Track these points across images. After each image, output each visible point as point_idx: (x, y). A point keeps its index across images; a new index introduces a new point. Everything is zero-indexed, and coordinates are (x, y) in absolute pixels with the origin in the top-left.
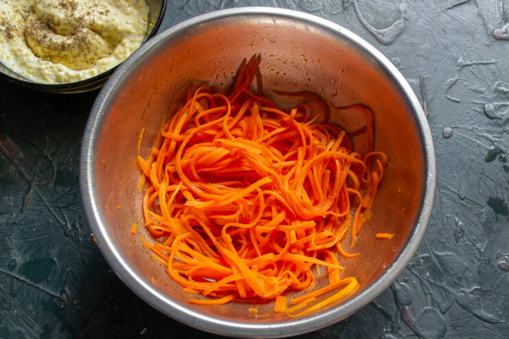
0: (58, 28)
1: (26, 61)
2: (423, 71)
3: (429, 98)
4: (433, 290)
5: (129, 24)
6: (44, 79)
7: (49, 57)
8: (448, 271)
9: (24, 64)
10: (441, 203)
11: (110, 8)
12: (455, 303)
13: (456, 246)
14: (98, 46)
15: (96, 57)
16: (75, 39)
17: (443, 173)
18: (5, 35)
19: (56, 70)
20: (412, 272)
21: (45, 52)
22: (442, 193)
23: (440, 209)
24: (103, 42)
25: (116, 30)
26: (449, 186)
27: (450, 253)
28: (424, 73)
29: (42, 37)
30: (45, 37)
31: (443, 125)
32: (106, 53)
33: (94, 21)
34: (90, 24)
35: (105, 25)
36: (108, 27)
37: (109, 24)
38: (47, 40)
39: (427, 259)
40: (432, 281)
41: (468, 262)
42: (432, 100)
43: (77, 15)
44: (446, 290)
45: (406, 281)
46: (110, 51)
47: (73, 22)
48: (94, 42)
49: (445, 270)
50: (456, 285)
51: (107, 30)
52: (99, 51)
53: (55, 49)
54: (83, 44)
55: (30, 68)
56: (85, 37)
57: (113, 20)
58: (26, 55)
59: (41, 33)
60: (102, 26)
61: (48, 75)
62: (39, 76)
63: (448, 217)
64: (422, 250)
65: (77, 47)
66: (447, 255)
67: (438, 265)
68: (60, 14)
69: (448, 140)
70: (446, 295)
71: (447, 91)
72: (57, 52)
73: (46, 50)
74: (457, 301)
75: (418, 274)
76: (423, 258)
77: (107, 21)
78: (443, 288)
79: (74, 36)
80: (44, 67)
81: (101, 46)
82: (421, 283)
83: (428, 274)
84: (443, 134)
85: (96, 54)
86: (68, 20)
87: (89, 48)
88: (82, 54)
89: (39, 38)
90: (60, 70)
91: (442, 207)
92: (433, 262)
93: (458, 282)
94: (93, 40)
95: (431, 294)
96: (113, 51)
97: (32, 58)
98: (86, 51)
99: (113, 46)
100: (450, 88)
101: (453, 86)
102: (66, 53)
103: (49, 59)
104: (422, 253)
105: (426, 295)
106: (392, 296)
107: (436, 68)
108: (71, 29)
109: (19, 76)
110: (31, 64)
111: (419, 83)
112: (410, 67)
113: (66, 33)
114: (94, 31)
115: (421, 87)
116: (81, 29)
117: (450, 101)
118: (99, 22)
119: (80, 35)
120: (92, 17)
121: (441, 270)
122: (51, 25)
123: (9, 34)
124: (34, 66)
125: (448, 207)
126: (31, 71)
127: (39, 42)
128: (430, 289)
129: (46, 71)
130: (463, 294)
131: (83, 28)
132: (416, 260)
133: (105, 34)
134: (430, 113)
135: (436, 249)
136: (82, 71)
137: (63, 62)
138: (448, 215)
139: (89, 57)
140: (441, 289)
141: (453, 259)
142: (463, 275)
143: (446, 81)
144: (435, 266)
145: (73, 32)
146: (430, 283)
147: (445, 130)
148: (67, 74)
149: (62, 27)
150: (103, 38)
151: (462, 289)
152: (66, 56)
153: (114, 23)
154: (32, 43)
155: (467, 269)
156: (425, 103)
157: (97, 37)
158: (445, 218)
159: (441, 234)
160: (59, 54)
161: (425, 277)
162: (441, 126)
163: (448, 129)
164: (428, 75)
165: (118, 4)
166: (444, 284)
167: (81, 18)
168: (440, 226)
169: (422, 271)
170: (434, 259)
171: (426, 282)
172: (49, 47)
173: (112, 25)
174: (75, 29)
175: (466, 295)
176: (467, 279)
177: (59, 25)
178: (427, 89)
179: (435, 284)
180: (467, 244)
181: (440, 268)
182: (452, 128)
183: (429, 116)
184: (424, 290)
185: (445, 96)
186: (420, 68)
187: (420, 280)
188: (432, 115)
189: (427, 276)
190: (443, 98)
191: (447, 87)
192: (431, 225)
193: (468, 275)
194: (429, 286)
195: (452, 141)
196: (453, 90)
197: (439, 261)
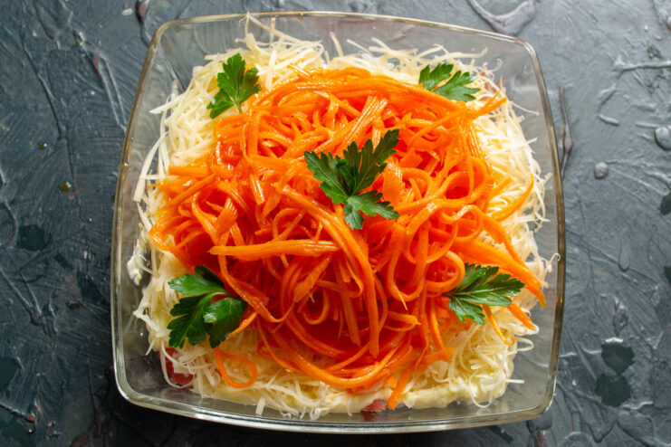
2: (564, 78)
3: (573, 118)
4: (582, 406)
10: (593, 276)
12: (616, 427)
17: (596, 232)
22: (594, 261)
23: (591, 285)
26: (604, 252)
28: (565, 81)
31: (594, 159)
39: (572, 361)
40: (580, 392)
42: (577, 121)
44: (602, 407)
63: (603, 297)
64: (565, 346)
67: (590, 369)
69: (602, 182)
70: (602, 415)
71: (600, 109)
74: (619, 424)
75: (559, 383)
76: (567, 359)
78: (597, 403)
82: (565, 396)
83: (574, 383)
84: (595, 173)
91: (594, 283)
92: (583, 365)
95: (579, 413)
100: (604, 103)
101: (609, 102)
104: (566, 352)
105: (572, 414)
107: (582, 74)
111: (557, 96)
115: (560, 102)
117: (603, 124)
121: (594, 377)
125: (603, 282)
128: (578, 405)
130: (627, 413)
134: (574, 141)
135: (587, 345)
138: (605, 295)
140: (594, 405)
143: (598, 94)
144: (585, 370)
146: (578, 396)
151: (625, 406)
155: (632, 374)
156: (567, 127)
158: (598, 299)
159: (593, 323)
161: (571, 388)
162: (591, 160)
163: (602, 166)
164: (571, 85)
168: (592, 310)
169: (566, 379)
170: (584, 360)
171: (572, 395)
175: (632, 414)
176: (632, 391)
178: (570, 104)
179: (585, 398)
180: (632, 339)
181: (592, 373)
182: (608, 164)
183: (573, 145)
184: (568, 408)
185: (596, 115)
186: (558, 74)
187: (563, 391)
188: (577, 144)
189: (573, 386)
190: (593, 118)
191: (600, 101)
192: (578, 309)
193: (634, 384)
194: (576, 401)
195: (608, 183)
196: (607, 108)
197: (591, 364)
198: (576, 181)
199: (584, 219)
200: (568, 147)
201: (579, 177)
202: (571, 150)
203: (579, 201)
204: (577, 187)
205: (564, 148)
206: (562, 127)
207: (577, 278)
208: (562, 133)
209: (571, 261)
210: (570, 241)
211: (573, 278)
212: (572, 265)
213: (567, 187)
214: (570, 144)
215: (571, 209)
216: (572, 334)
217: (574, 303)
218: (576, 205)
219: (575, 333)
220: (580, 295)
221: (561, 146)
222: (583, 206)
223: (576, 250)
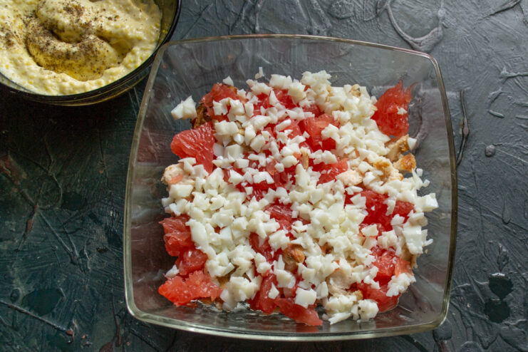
0: (62, 35)
1: (27, 70)
2: (464, 84)
3: (470, 113)
4: (474, 322)
5: (140, 30)
6: (47, 90)
7: (52, 66)
9: (24, 74)
10: (483, 228)
11: (119, 13)
12: (499, 338)
14: (106, 54)
15: (103, 67)
16: (81, 47)
17: (486, 196)
18: (5, 41)
19: (60, 81)
20: (452, 304)
21: (48, 61)
22: (484, 217)
24: (111, 50)
25: (126, 37)
26: (491, 210)
28: (464, 86)
29: (44, 45)
30: (48, 44)
31: (485, 142)
32: (115, 62)
33: (101, 27)
34: (98, 31)
35: (114, 31)
36: (117, 34)
37: (119, 30)
38: (50, 47)
39: (468, 290)
40: (473, 313)
42: (473, 115)
43: (83, 20)
44: (488, 323)
46: (120, 61)
47: (79, 28)
48: (101, 50)
51: (116, 36)
52: (107, 60)
53: (59, 57)
54: (89, 52)
55: (32, 78)
56: (92, 45)
57: (122, 26)
58: (28, 64)
59: (45, 40)
60: (111, 33)
61: (51, 86)
62: (41, 87)
63: (490, 243)
64: (462, 279)
65: (82, 55)
67: (480, 295)
68: (65, 20)
69: (490, 159)
70: (489, 329)
71: (490, 105)
72: (62, 61)
73: (49, 59)
74: (501, 336)
75: (457, 305)
76: (463, 288)
77: (116, 28)
79: (80, 44)
80: (46, 76)
81: (110, 55)
82: (462, 315)
83: (468, 306)
84: (485, 152)
85: (103, 63)
86: (73, 26)
87: (96, 57)
88: (89, 63)
89: (42, 46)
90: (64, 81)
91: (484, 233)
92: (474, 292)
94: (100, 48)
95: (472, 327)
96: (123, 60)
97: (34, 66)
98: (93, 60)
99: (123, 54)
100: (493, 102)
101: (496, 100)
102: (71, 62)
103: (52, 68)
104: (463, 283)
105: (466, 328)
107: (477, 80)
108: (77, 36)
109: (19, 86)
110: (32, 74)
111: (458, 96)
112: (449, 79)
113: (71, 39)
114: (101, 37)
115: (461, 101)
116: (87, 36)
117: (492, 117)
118: (107, 29)
119: (86, 42)
120: (100, 23)
122: (55, 31)
123: (9, 41)
124: (35, 75)
125: (490, 232)
126: (33, 81)
127: (41, 50)
128: (471, 322)
129: (49, 82)
130: (507, 327)
131: (89, 34)
132: (456, 290)
133: (114, 41)
134: (471, 129)
135: (478, 278)
136: (88, 81)
137: (68, 72)
138: (491, 241)
139: (96, 66)
140: (483, 322)
143: (489, 95)
144: (477, 296)
145: (79, 39)
146: (470, 314)
147: (487, 148)
148: (71, 85)
149: (67, 33)
150: (111, 45)
151: (506, 322)
152: (71, 65)
153: (124, 29)
154: (34, 51)
155: (512, 300)
156: (465, 119)
157: (105, 44)
158: (487, 244)
159: (482, 262)
160: (63, 63)
161: (466, 309)
162: (483, 143)
163: (491, 147)
164: (468, 88)
165: (128, 9)
167: (87, 25)
168: (482, 252)
169: (462, 303)
170: (476, 289)
171: (466, 315)
172: (52, 56)
173: (122, 32)
174: (81, 35)
175: (510, 328)
177: (64, 31)
178: (468, 103)
179: (477, 317)
180: (511, 273)
181: (482, 299)
182: (495, 146)
184: (464, 323)
185: (487, 110)
186: (459, 80)
187: (460, 311)
188: (473, 131)
189: (467, 308)
190: (485, 113)
191: (489, 100)
192: (472, 252)
193: (512, 307)
194: (470, 319)
195: (495, 160)
196: (496, 105)
197: (481, 291)
198: (472, 158)
199: (477, 186)
200: (466, 133)
201: (473, 156)
202: (468, 135)
203: (474, 173)
204: (472, 163)
205: (463, 134)
206: (462, 119)
207: (471, 230)
208: (462, 123)
209: (468, 217)
210: (467, 202)
211: (469, 230)
212: (468, 219)
213: (465, 163)
214: (468, 131)
215: (467, 178)
216: (467, 270)
217: (469, 247)
218: (471, 176)
219: (470, 269)
220: (473, 242)
221: (461, 133)
222: (477, 176)
223: (471, 209)
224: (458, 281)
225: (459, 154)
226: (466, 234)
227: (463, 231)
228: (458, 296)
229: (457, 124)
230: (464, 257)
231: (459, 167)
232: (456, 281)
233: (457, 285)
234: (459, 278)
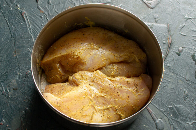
2: (169, 21)
3: (172, 33)
4: (174, 123)
8: (181, 114)
10: (178, 82)
13: (185, 103)
17: (179, 69)
20: (164, 114)
22: (178, 78)
23: (177, 85)
26: (181, 75)
27: (182, 106)
28: (169, 22)
31: (178, 46)
39: (171, 109)
40: (173, 118)
41: (190, 110)
42: (173, 34)
44: (180, 123)
45: (161, 119)
49: (180, 114)
50: (184, 121)
63: (181, 89)
64: (169, 104)
66: (180, 107)
67: (176, 111)
70: (180, 125)
71: (180, 31)
74: (185, 128)
75: (167, 115)
76: (169, 108)
78: (178, 122)
82: (169, 119)
83: (171, 115)
91: (178, 84)
92: (174, 110)
93: (185, 119)
95: (173, 125)
100: (181, 29)
101: (183, 28)
104: (169, 106)
105: (171, 125)
106: (155, 126)
107: (175, 20)
111: (167, 26)
112: (163, 19)
115: (168, 28)
117: (181, 35)
121: (178, 114)
125: (181, 84)
128: (173, 122)
130: (188, 125)
132: (166, 109)
134: (172, 40)
135: (175, 104)
138: (181, 88)
141: (183, 109)
142: (188, 116)
143: (179, 26)
144: (175, 112)
147: (179, 48)
151: (187, 123)
155: (190, 113)
156: (170, 36)
158: (179, 90)
159: (177, 97)
161: (170, 117)
162: (177, 46)
163: (181, 48)
164: (171, 23)
166: (179, 120)
168: (177, 93)
169: (169, 114)
170: (174, 108)
171: (170, 119)
175: (189, 125)
176: (189, 118)
178: (171, 29)
179: (175, 120)
180: (190, 102)
181: (177, 112)
182: (183, 48)
183: (172, 42)
184: (169, 123)
185: (179, 32)
186: (167, 20)
187: (168, 118)
188: (173, 41)
189: (171, 116)
190: (178, 34)
191: (180, 28)
192: (173, 93)
193: (190, 116)
194: (172, 121)
195: (183, 54)
196: (183, 30)
197: (177, 109)
198: (173, 53)
199: (175, 65)
201: (174, 52)
202: (171, 43)
203: (174, 59)
204: (173, 55)
205: (169, 42)
206: (168, 36)
207: (173, 83)
208: (168, 38)
209: (171, 78)
210: (171, 71)
211: (171, 83)
212: (171, 79)
213: (170, 55)
214: (171, 41)
215: (171, 61)
216: (171, 100)
217: (172, 91)
218: (172, 60)
219: (172, 100)
220: (173, 88)
221: (168, 42)
222: (175, 60)
223: (172, 74)
224: (167, 105)
225: (167, 51)
226: (170, 85)
227: (169, 84)
228: (167, 111)
229: (166, 38)
230: (169, 95)
231: (167, 56)
232: (166, 105)
233: (166, 106)
234: (167, 103)
